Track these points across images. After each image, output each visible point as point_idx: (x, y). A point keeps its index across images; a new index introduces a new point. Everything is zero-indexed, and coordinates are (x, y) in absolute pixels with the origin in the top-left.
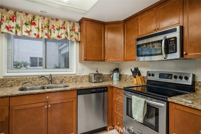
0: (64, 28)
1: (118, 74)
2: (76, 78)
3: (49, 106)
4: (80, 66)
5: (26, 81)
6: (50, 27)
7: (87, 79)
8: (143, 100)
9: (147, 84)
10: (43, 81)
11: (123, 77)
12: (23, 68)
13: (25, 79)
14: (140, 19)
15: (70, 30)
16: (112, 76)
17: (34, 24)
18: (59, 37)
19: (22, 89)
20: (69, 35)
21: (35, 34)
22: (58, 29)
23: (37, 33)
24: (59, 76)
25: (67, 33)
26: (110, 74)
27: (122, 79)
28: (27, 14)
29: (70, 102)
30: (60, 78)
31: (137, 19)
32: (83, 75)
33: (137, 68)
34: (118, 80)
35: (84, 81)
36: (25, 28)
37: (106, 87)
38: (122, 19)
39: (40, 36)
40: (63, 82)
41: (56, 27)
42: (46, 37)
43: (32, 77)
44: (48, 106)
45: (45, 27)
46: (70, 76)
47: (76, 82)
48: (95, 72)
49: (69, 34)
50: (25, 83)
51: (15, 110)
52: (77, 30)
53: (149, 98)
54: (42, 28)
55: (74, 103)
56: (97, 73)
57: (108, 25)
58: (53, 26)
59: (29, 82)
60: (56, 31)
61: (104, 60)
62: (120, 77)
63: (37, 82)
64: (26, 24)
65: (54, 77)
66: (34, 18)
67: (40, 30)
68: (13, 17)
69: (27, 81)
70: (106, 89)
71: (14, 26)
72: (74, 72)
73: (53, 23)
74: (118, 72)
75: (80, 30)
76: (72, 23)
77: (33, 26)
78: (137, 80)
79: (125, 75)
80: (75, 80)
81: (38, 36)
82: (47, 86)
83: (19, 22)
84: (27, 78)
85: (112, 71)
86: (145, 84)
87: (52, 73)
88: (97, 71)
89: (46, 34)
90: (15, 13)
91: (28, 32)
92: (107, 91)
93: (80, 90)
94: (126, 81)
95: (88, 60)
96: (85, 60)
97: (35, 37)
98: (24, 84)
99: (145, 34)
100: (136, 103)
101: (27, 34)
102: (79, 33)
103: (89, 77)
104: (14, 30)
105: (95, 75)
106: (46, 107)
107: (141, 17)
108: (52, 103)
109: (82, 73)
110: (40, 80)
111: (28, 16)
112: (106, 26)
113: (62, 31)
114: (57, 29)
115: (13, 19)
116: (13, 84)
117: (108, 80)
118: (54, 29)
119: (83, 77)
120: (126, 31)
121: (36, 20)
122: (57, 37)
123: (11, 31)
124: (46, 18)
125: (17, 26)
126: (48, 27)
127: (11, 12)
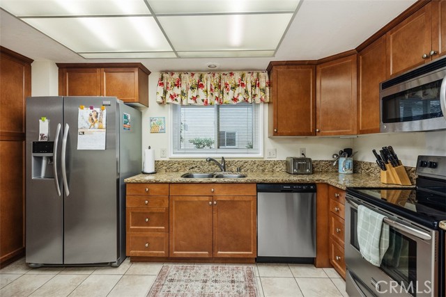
0: (243, 85)
1: (350, 161)
2: (262, 165)
3: (215, 202)
4: (271, 145)
5: (194, 166)
6: (223, 86)
7: (284, 168)
8: (379, 217)
9: (417, 185)
10: (213, 166)
11: (362, 166)
12: (206, 147)
13: (192, 162)
14: (391, 39)
15: (252, 86)
16: (334, 164)
17: (202, 86)
18: (235, 99)
19: (187, 176)
20: (250, 95)
21: (203, 100)
22: (233, 88)
23: (205, 99)
24: (237, 160)
25: (246, 92)
26: (332, 159)
27: (360, 171)
28: (192, 74)
29: (245, 201)
30: (238, 164)
31: (385, 41)
32: (275, 159)
33: (390, 148)
34: (352, 172)
35: (278, 170)
36: (191, 94)
37: (314, 184)
38: (353, 46)
39: (209, 102)
40: (243, 170)
41: (230, 85)
42: (216, 102)
43: (200, 160)
44: (213, 203)
45: (215, 88)
46: (254, 160)
47: (263, 171)
48: (299, 156)
49: (250, 93)
50: (193, 168)
51: (176, 202)
52: (263, 84)
53: (396, 216)
54: (211, 90)
55: (252, 204)
56: (303, 156)
57: (322, 65)
58: (226, 85)
59: (196, 167)
60: (231, 92)
61: (314, 133)
62: (356, 167)
63: (206, 168)
64: (192, 88)
65: (229, 161)
66: (201, 77)
67: (209, 93)
68: (178, 82)
70: (312, 187)
71: (180, 93)
72: (260, 155)
73: (226, 79)
74: (348, 156)
75: (269, 84)
76: (255, 74)
77: (200, 89)
78: (388, 174)
79: (366, 164)
80: (261, 168)
81: (206, 103)
82: (218, 173)
83: (184, 87)
84: (194, 161)
85: (335, 155)
86: (413, 185)
87: (225, 156)
88: (303, 154)
89: (217, 98)
90: (180, 77)
91: (194, 98)
92: (315, 191)
93: (261, 183)
94: (369, 175)
95: (282, 134)
96: (276, 134)
97: (203, 104)
99: (404, 70)
100: (365, 221)
101: (192, 102)
102: (268, 89)
103: (287, 163)
104: (179, 98)
105: (295, 160)
106: (210, 203)
107: (394, 33)
108: (219, 199)
109: (274, 156)
111: (194, 77)
112: (319, 68)
113: (240, 90)
114: (231, 88)
115: (177, 85)
117: (327, 172)
118: (228, 89)
119: (276, 163)
120: (363, 70)
121: (204, 79)
122: (232, 100)
123: (176, 100)
124: (217, 75)
125: (182, 92)
126: (220, 86)
127: (176, 76)
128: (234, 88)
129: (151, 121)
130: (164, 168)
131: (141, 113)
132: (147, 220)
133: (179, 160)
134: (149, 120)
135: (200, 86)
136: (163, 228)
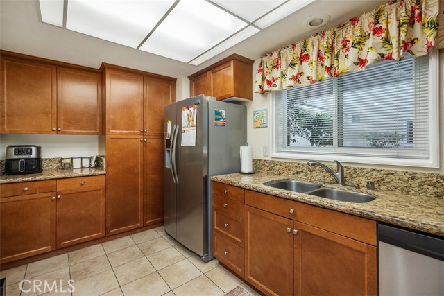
0: (378, 31)
2: (436, 184)
3: (296, 231)
5: (298, 170)
6: (339, 46)
13: (296, 165)
15: (401, 26)
17: (306, 57)
18: (360, 62)
21: (309, 78)
23: (311, 75)
25: (387, 40)
28: (294, 46)
30: (372, 175)
36: (290, 73)
41: (351, 41)
43: (307, 163)
44: (292, 230)
45: (325, 53)
50: (297, 173)
51: (251, 214)
54: (321, 59)
55: (366, 260)
58: (345, 42)
59: (302, 172)
60: (353, 52)
63: (316, 174)
64: (293, 65)
65: (355, 169)
66: (305, 45)
68: (278, 62)
69: (300, 170)
71: (279, 75)
73: (345, 33)
77: (304, 63)
80: (432, 190)
83: (284, 66)
84: (299, 164)
87: (341, 159)
89: (327, 69)
90: (279, 54)
91: (295, 78)
93: (386, 223)
97: (308, 83)
98: (296, 175)
104: (278, 83)
106: (289, 229)
108: (303, 228)
110: (322, 172)
111: (296, 48)
114: (354, 45)
115: (277, 66)
116: (282, 172)
118: (347, 49)
121: (309, 47)
122: (356, 64)
123: (275, 85)
124: (328, 33)
125: (282, 73)
126: (332, 49)
127: (275, 55)
128: (359, 43)
129: (254, 114)
130: (266, 168)
131: (246, 107)
132: (226, 225)
133: (281, 160)
134: (253, 114)
135: (304, 58)
136: (239, 240)
